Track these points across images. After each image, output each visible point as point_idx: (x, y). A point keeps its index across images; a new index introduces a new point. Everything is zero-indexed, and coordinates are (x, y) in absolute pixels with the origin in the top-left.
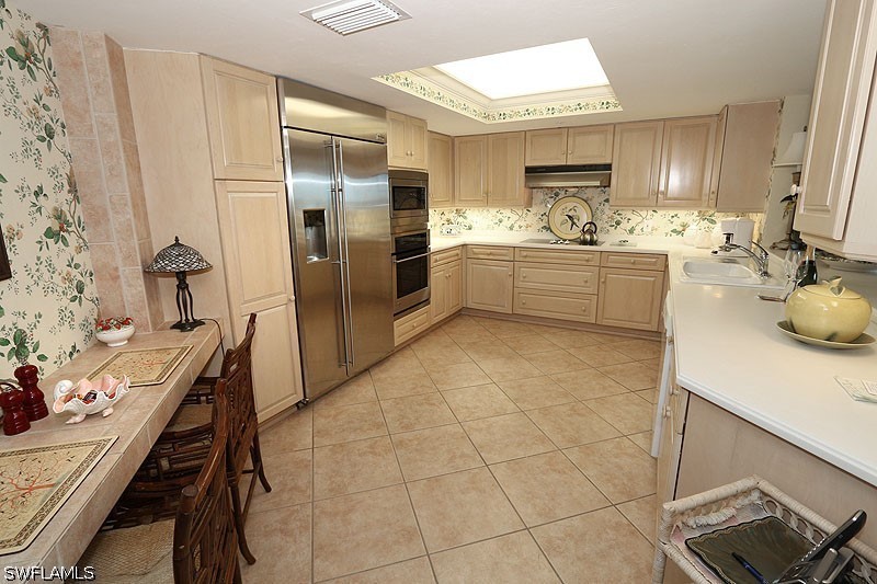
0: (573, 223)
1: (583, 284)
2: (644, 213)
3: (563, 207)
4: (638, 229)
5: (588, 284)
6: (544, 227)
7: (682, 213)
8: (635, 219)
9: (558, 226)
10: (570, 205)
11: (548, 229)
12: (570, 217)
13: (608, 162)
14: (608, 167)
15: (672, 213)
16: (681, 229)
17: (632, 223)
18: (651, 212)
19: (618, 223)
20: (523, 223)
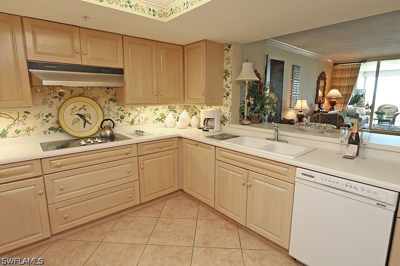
0: (86, 121)
1: (127, 175)
2: (138, 109)
3: (72, 106)
4: (136, 120)
5: (131, 174)
6: (51, 129)
7: (160, 107)
8: (134, 113)
9: (70, 125)
10: (79, 105)
11: (59, 129)
12: (81, 116)
13: (121, 67)
14: (121, 71)
15: (155, 107)
16: (160, 118)
17: (132, 117)
18: (143, 108)
19: (122, 117)
20: (20, 127)
